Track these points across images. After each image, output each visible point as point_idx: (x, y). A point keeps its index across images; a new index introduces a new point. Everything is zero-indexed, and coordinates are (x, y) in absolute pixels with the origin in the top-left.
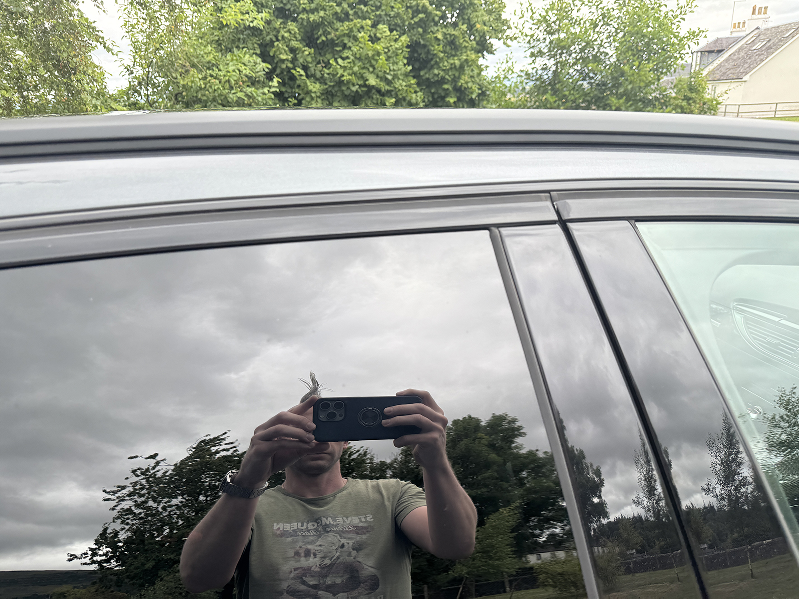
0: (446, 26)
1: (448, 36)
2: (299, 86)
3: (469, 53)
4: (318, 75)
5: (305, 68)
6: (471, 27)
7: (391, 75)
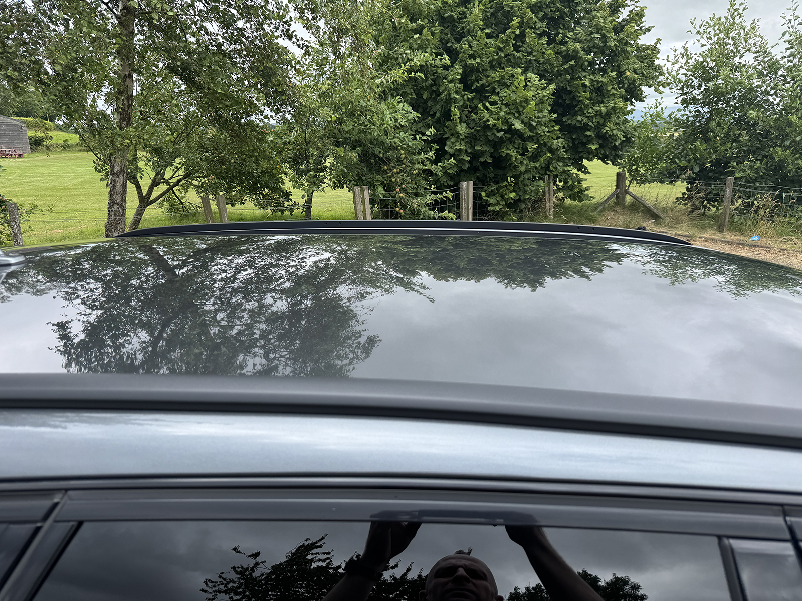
0: (594, 73)
1: (596, 83)
3: (616, 100)
6: (620, 73)
7: (536, 121)
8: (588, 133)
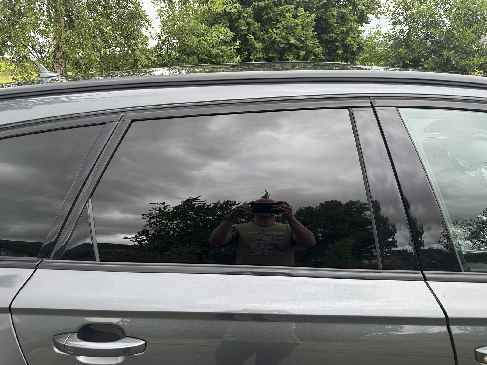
0: (339, 7)
1: (340, 13)
2: (250, 45)
3: (353, 23)
4: (261, 38)
5: (254, 34)
6: (355, 7)
7: (304, 37)
8: (337, 44)
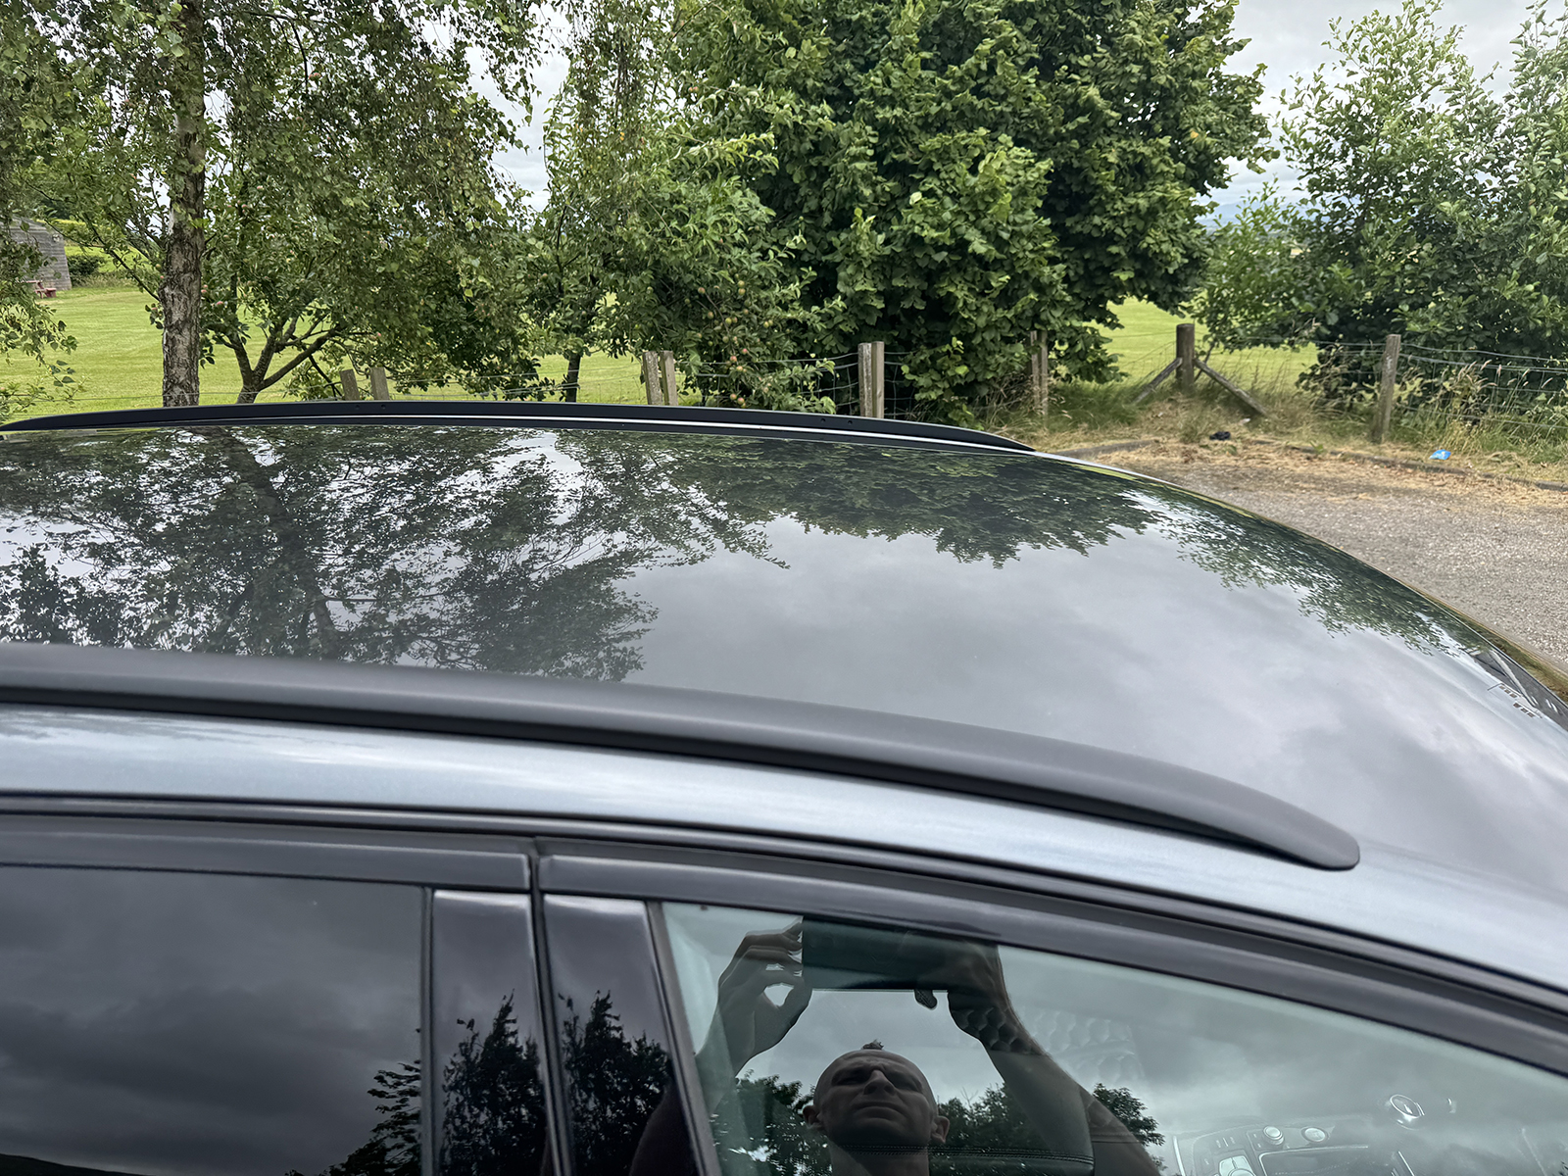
1: (1131, 157)
3: (1169, 184)
7: (1008, 231)
8: (1114, 249)
